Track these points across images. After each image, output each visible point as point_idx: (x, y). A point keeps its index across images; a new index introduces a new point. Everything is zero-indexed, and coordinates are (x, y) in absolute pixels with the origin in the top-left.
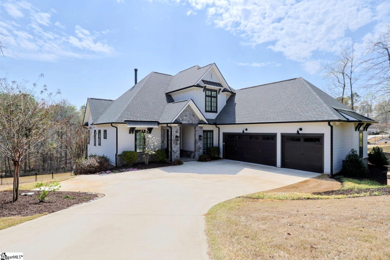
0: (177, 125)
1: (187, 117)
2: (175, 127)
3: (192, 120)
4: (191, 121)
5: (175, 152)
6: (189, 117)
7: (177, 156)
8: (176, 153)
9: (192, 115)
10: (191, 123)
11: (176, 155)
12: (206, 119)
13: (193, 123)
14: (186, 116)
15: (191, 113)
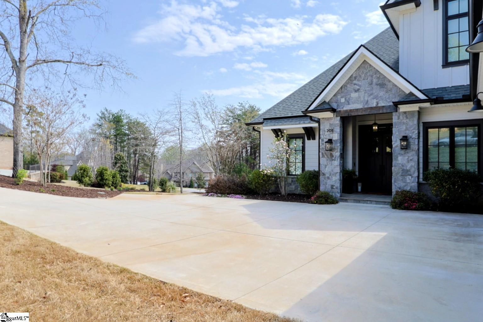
0: (329, 114)
1: (362, 93)
2: (328, 119)
3: (376, 97)
4: (375, 101)
5: (327, 175)
6: (366, 92)
7: (332, 187)
8: (328, 178)
9: (377, 85)
10: (374, 105)
11: (330, 183)
12: (420, 91)
13: (379, 105)
14: (357, 91)
15: (375, 81)
